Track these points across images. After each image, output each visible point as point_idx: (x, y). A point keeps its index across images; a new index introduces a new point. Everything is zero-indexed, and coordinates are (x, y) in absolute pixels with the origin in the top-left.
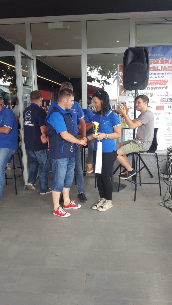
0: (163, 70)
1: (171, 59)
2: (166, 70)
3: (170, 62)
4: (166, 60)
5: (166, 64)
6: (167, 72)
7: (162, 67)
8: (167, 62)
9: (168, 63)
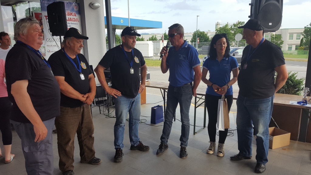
0: (70, 21)
1: (73, 13)
2: (72, 21)
3: (73, 14)
4: (71, 13)
5: (71, 16)
6: (73, 22)
7: (69, 18)
8: (71, 14)
9: (72, 16)
